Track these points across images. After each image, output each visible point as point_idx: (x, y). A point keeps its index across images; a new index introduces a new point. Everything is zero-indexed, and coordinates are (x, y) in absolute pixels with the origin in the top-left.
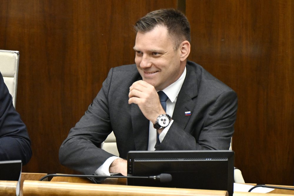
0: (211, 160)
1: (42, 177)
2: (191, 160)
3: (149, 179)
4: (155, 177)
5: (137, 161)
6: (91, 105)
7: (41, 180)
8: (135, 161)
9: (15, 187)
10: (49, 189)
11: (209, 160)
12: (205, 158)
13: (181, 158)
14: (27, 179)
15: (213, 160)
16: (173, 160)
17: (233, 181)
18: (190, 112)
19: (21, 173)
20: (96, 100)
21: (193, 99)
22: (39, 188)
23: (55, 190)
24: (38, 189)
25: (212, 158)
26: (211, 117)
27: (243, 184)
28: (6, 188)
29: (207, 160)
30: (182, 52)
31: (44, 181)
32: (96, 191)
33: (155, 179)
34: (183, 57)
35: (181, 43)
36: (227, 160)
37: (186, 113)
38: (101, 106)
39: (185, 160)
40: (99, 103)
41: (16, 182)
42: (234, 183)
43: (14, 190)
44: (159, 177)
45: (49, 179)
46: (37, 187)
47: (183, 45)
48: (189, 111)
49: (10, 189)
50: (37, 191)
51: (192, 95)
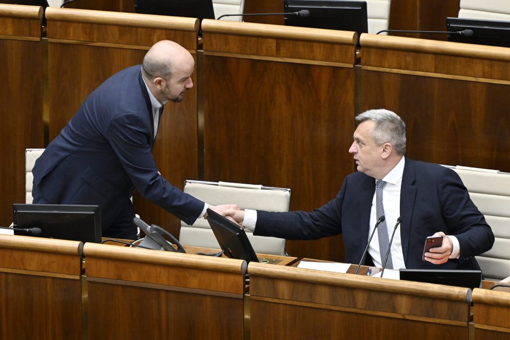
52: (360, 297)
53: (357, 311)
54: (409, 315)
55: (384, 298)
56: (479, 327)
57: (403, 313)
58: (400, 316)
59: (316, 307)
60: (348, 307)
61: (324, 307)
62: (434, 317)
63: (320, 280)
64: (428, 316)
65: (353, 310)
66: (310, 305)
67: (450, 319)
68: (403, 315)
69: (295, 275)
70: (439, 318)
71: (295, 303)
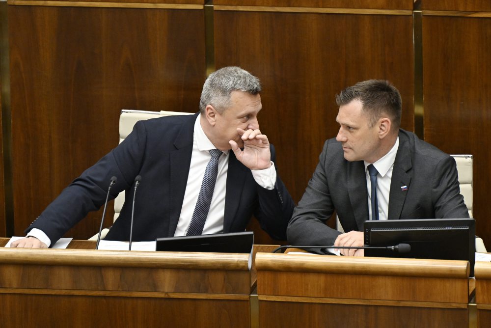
0: (451, 228)
1: (275, 249)
2: (430, 229)
3: (387, 249)
4: (393, 247)
5: (374, 231)
6: (311, 180)
7: (275, 252)
8: (372, 231)
9: (247, 259)
10: (283, 262)
11: (449, 229)
12: (445, 226)
13: (420, 227)
14: (260, 252)
15: (453, 229)
16: (412, 230)
17: (474, 251)
18: (406, 187)
19: (253, 245)
20: (315, 175)
21: (407, 172)
22: (272, 260)
23: (289, 262)
24: (271, 262)
25: (453, 226)
26: (435, 190)
27: (485, 253)
28: (237, 261)
29: (447, 229)
30: (381, 129)
31: (277, 253)
32: (332, 263)
33: (393, 249)
34: (381, 135)
35: (378, 120)
36: (468, 228)
37: (402, 187)
38: (321, 179)
39: (424, 229)
40: (319, 177)
41: (248, 254)
42: (476, 253)
43: (246, 263)
44: (397, 247)
45: (283, 251)
46: (270, 259)
47: (383, 122)
48: (404, 185)
49: (241, 262)
50: (270, 263)
51: (405, 168)
52: (111, 278)
53: (108, 294)
54: (175, 292)
55: (142, 274)
56: (265, 299)
57: (166, 290)
58: (162, 295)
59: (53, 294)
60: (96, 290)
61: (63, 292)
62: (206, 291)
63: (59, 260)
64: (199, 291)
65: (101, 293)
66: (45, 292)
67: (227, 293)
68: (167, 293)
69: (27, 258)
70: (213, 292)
71: (27, 291)
